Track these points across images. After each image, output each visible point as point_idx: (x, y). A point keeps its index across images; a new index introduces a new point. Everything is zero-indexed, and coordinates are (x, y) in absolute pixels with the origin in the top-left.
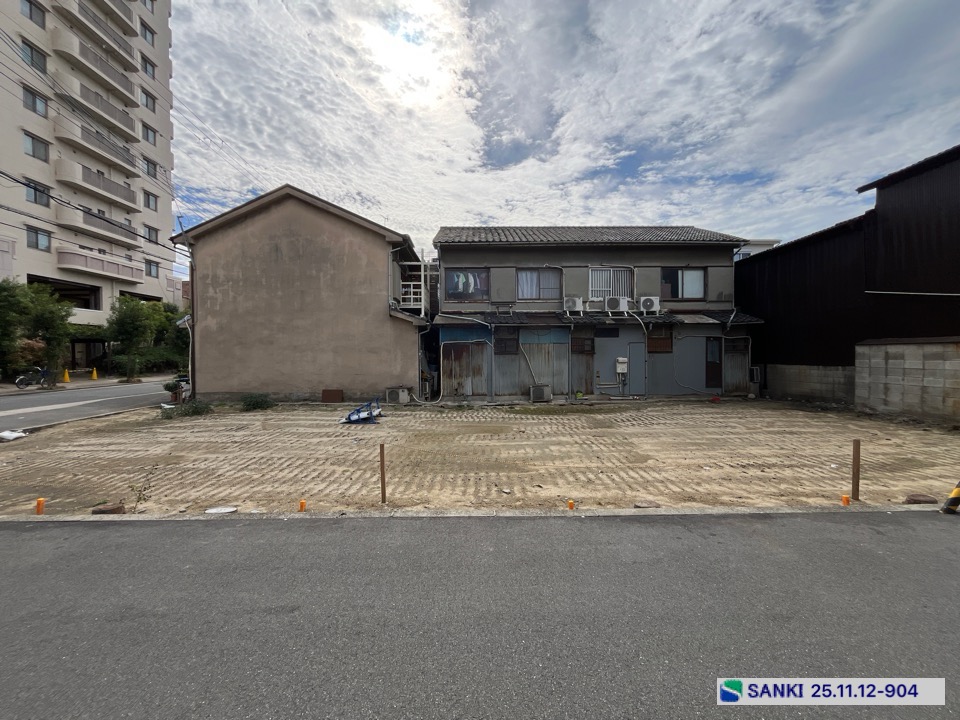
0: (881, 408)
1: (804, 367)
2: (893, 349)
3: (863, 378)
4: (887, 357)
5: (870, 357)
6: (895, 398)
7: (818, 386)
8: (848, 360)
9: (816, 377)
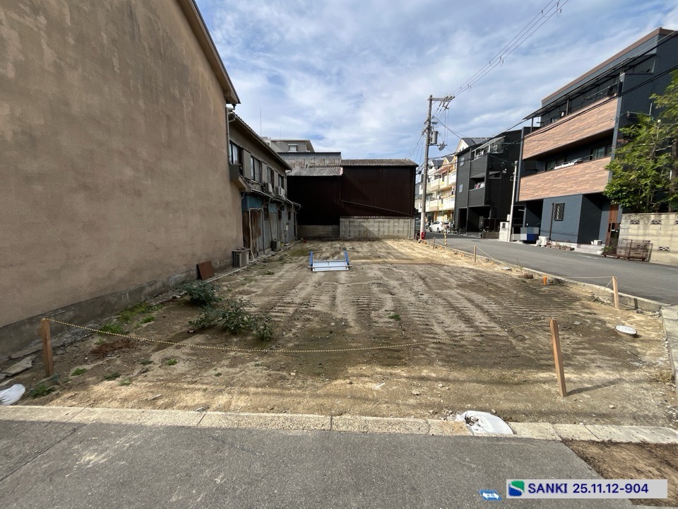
0: (348, 238)
1: (315, 226)
2: (351, 220)
3: (342, 229)
4: (350, 222)
5: (344, 222)
6: (352, 234)
7: (322, 233)
8: (338, 223)
9: (321, 230)
